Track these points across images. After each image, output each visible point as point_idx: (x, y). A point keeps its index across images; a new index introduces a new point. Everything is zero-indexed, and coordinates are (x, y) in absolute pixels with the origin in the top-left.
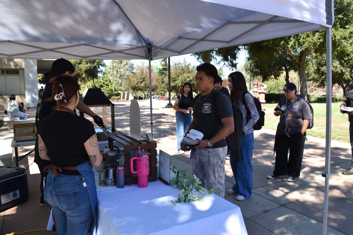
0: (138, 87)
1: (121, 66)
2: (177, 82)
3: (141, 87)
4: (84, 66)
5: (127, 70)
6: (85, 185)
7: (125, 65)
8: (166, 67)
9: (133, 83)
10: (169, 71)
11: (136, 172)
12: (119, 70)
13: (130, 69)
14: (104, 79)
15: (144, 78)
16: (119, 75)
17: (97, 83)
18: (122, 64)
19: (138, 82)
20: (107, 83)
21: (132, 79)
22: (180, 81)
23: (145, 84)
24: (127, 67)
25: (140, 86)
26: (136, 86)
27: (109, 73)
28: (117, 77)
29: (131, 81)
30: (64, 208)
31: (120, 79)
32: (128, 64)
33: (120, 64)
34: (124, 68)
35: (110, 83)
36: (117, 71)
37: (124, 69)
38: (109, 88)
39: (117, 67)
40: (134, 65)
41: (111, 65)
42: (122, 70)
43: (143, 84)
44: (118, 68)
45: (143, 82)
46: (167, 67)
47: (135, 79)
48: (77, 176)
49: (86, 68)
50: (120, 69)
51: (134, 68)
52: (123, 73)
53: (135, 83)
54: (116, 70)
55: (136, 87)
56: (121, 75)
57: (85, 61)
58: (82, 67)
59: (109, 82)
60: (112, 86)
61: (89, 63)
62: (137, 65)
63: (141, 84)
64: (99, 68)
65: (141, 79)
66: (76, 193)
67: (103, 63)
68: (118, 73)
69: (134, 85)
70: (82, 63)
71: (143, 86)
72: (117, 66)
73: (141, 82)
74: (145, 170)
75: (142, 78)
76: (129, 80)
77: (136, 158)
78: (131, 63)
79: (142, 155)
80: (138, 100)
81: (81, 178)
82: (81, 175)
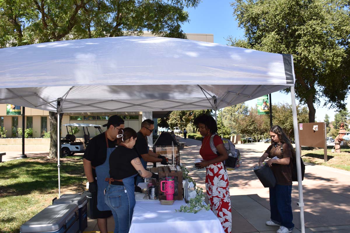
0: (247, 130)
1: (235, 110)
2: (286, 124)
3: (250, 130)
5: (241, 113)
6: (126, 191)
7: (239, 109)
9: (242, 126)
10: (270, 114)
11: (164, 191)
12: (233, 113)
13: (244, 112)
15: (253, 121)
16: (233, 119)
18: (236, 108)
19: (247, 125)
20: (220, 126)
21: (242, 123)
22: (288, 123)
23: (254, 127)
24: (241, 110)
25: (250, 129)
26: (245, 129)
27: (224, 116)
28: (231, 120)
29: (240, 124)
30: (113, 206)
31: (234, 122)
32: (242, 107)
33: (234, 108)
34: (238, 111)
35: (222, 127)
36: (231, 114)
37: (238, 113)
40: (248, 108)
42: (236, 113)
43: (252, 127)
45: (252, 125)
46: (269, 111)
47: (244, 122)
48: (121, 186)
49: (200, 112)
50: (234, 112)
51: (248, 111)
52: (237, 116)
53: (245, 126)
54: (230, 113)
56: (236, 118)
58: (196, 111)
62: (252, 108)
63: (250, 127)
64: (212, 112)
65: (250, 123)
66: (119, 197)
68: (233, 116)
69: (243, 128)
71: (252, 129)
72: (231, 109)
73: (250, 125)
74: (170, 190)
75: (252, 121)
76: (239, 124)
77: (165, 181)
78: (246, 106)
79: (169, 179)
80: (247, 143)
81: (124, 188)
82: (124, 185)
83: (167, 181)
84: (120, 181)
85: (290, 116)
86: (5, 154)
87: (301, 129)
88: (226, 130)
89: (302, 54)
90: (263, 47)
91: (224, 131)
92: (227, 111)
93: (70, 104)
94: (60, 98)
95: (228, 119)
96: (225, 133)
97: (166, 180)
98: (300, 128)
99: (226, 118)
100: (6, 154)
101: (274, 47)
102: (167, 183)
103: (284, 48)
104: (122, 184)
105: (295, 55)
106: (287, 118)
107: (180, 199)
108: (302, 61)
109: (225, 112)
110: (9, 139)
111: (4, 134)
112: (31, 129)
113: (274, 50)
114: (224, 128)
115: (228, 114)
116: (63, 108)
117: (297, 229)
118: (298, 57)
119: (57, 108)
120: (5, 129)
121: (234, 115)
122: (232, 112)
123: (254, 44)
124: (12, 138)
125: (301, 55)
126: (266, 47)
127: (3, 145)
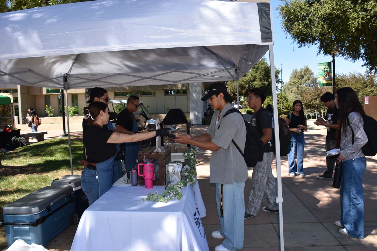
0: (312, 105)
1: (302, 82)
3: (315, 105)
4: (257, 83)
5: (309, 85)
6: (97, 177)
7: (306, 81)
8: (330, 82)
9: (306, 100)
10: (333, 86)
11: (142, 175)
12: (300, 86)
13: (313, 84)
14: (278, 97)
15: (319, 95)
16: (299, 92)
17: (271, 101)
18: (303, 80)
19: (312, 99)
21: (306, 96)
24: (309, 82)
25: (315, 103)
26: (310, 103)
28: (297, 94)
29: (304, 98)
32: (310, 79)
33: (301, 80)
34: (305, 83)
35: (285, 101)
36: (298, 87)
37: (306, 85)
38: (284, 106)
39: (297, 82)
41: (291, 81)
42: (303, 86)
43: (317, 101)
44: (298, 84)
45: (317, 99)
46: (332, 82)
47: (308, 95)
48: (93, 171)
49: (260, 85)
50: (301, 84)
51: (317, 83)
52: (305, 88)
53: (309, 100)
54: (296, 86)
55: (310, 105)
56: (302, 91)
57: (259, 79)
58: (256, 84)
59: (284, 99)
60: (287, 103)
61: (262, 80)
63: (315, 101)
65: (315, 96)
66: (90, 182)
67: (277, 79)
69: (307, 102)
70: (256, 80)
71: (317, 103)
74: (148, 175)
75: (317, 94)
76: (302, 97)
77: (142, 164)
78: (314, 77)
79: (146, 162)
80: (311, 119)
81: (96, 172)
82: (96, 170)
83: (144, 165)
84: (93, 164)
85: (362, 88)
86: (46, 133)
87: (367, 104)
88: (289, 105)
89: (372, 10)
90: (323, 5)
91: (287, 106)
92: (293, 83)
93: (79, 79)
94: (66, 74)
95: (294, 92)
96: (288, 108)
97: (144, 163)
98: (366, 102)
99: (292, 91)
100: (48, 132)
101: (337, 4)
102: (144, 166)
103: (350, 5)
104: (94, 168)
105: (364, 13)
106: (359, 90)
107: (161, 184)
108: (373, 20)
109: (291, 85)
110: (56, 117)
111: (50, 113)
112: (77, 107)
113: (337, 8)
114: (287, 102)
115: (294, 87)
116: (70, 84)
117: (320, 223)
118: (367, 16)
119: (64, 85)
120: (52, 108)
121: (301, 87)
122: (298, 85)
123: (312, 3)
124: (58, 117)
125: (370, 12)
126: (327, 5)
127: (51, 123)
